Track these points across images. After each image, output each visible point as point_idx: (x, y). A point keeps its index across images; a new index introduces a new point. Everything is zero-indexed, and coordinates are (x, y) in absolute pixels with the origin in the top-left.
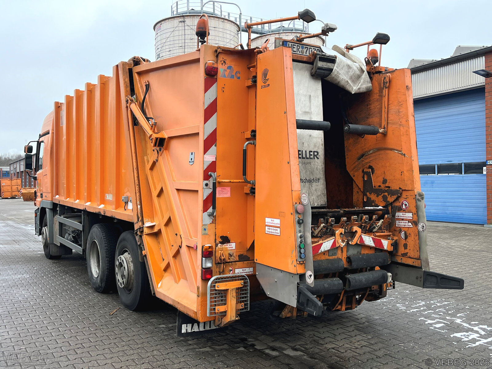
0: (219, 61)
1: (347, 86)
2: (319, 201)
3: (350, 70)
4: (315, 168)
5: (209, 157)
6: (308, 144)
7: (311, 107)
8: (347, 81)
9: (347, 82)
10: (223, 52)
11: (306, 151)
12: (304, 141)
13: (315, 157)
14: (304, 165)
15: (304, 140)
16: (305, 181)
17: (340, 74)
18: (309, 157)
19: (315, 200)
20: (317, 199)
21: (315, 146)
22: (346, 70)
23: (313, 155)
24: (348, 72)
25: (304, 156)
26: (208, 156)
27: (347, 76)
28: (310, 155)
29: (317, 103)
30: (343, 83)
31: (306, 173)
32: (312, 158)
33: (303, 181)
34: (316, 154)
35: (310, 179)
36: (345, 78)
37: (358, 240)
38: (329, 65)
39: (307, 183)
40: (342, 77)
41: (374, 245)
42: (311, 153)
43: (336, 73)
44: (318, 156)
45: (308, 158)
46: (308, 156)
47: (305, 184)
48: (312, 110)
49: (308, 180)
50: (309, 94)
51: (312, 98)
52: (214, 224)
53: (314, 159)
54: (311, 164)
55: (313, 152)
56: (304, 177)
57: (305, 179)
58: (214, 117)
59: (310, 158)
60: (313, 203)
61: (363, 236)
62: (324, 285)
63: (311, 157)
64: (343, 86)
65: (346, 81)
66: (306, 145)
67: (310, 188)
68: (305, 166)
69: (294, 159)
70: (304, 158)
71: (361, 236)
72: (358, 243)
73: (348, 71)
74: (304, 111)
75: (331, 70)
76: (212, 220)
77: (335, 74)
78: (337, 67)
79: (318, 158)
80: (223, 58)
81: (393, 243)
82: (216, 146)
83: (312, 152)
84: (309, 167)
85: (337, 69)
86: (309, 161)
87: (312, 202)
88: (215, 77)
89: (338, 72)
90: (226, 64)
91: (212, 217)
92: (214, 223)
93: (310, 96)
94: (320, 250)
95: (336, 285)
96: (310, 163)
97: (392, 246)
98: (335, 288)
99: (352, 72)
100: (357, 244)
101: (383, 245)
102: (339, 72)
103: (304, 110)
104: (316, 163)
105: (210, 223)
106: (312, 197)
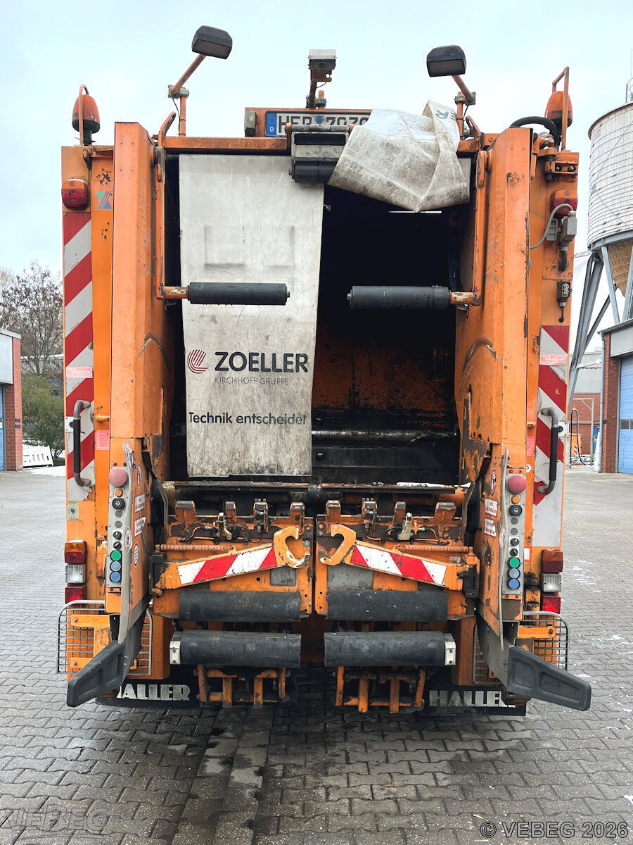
0: (94, 177)
1: (393, 195)
2: (302, 464)
3: (395, 155)
4: (299, 394)
5: (77, 370)
6: (281, 340)
7: (293, 255)
8: (388, 183)
9: (390, 184)
10: (100, 156)
11: (274, 355)
12: (268, 333)
13: (300, 368)
14: (266, 386)
15: (271, 328)
16: (266, 420)
17: (362, 168)
18: (283, 368)
19: (295, 462)
20: (299, 461)
21: (301, 342)
22: (382, 155)
23: (295, 363)
24: (387, 163)
25: (268, 365)
26: (75, 369)
27: (386, 170)
28: (286, 363)
29: (312, 244)
30: (376, 189)
31: (270, 404)
32: (292, 371)
33: (261, 419)
34: (302, 360)
35: (283, 416)
36: (383, 176)
37: (345, 557)
38: (327, 151)
39: (271, 425)
40: (372, 176)
41: (399, 573)
42: (289, 359)
43: (348, 167)
44: (305, 365)
45: (280, 370)
46: (280, 365)
47: (265, 426)
48: (298, 261)
49: (276, 418)
50: (291, 224)
51: (298, 233)
52: (93, 502)
53: (297, 371)
54: (290, 383)
55: (295, 356)
56: (264, 411)
57: (268, 416)
58: (88, 290)
59: (286, 370)
60: (290, 468)
61: (361, 549)
62: (244, 646)
63: (289, 367)
64: (382, 197)
65: (385, 183)
66: (274, 340)
67: (281, 435)
68: (270, 387)
69: (121, 368)
70: (269, 370)
71: (354, 548)
72: (347, 561)
73: (389, 159)
74: (272, 265)
75: (334, 163)
76: (87, 494)
77: (345, 170)
78: (349, 152)
79: (306, 371)
80: (103, 170)
81: (465, 572)
82: (92, 348)
83: (292, 355)
84: (282, 390)
85: (349, 157)
86: (282, 376)
87: (288, 467)
88: (88, 210)
89: (354, 165)
90: (109, 181)
91: (88, 488)
92: (92, 500)
93: (293, 229)
94: (231, 569)
95: (279, 649)
96: (286, 381)
97: (461, 578)
98: (277, 657)
99: (403, 160)
100: (342, 564)
101: (431, 574)
102: (359, 163)
103: (272, 262)
104: (302, 381)
105: (84, 500)
106: (288, 456)
